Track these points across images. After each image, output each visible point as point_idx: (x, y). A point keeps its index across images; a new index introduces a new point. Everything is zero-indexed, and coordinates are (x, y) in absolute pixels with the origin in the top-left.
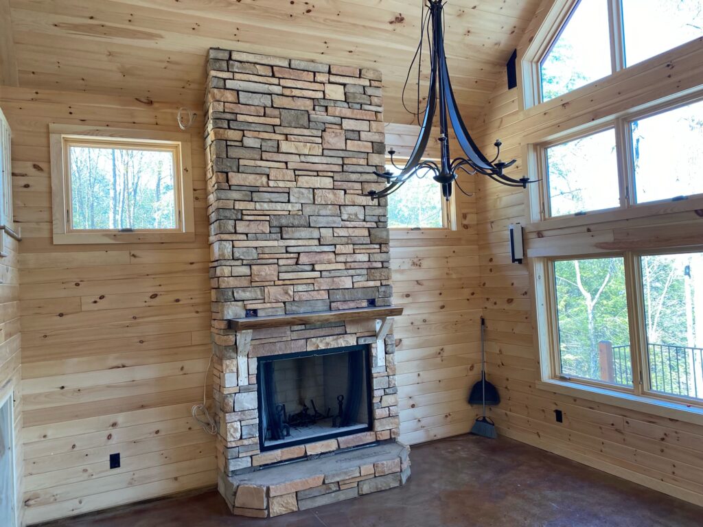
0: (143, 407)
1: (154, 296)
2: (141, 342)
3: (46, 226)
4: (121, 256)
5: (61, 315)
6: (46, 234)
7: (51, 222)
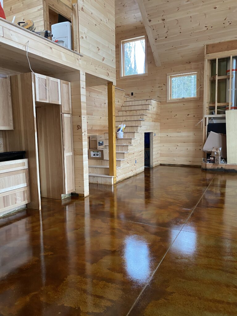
0: (184, 142)
1: (188, 115)
2: (185, 126)
3: (165, 98)
4: (181, 105)
5: (168, 119)
6: (165, 100)
7: (166, 97)
